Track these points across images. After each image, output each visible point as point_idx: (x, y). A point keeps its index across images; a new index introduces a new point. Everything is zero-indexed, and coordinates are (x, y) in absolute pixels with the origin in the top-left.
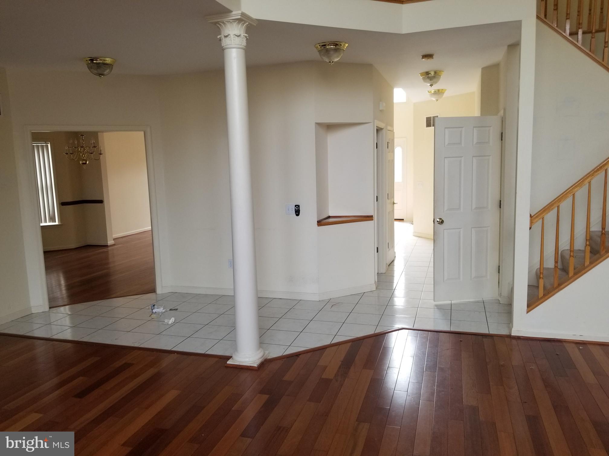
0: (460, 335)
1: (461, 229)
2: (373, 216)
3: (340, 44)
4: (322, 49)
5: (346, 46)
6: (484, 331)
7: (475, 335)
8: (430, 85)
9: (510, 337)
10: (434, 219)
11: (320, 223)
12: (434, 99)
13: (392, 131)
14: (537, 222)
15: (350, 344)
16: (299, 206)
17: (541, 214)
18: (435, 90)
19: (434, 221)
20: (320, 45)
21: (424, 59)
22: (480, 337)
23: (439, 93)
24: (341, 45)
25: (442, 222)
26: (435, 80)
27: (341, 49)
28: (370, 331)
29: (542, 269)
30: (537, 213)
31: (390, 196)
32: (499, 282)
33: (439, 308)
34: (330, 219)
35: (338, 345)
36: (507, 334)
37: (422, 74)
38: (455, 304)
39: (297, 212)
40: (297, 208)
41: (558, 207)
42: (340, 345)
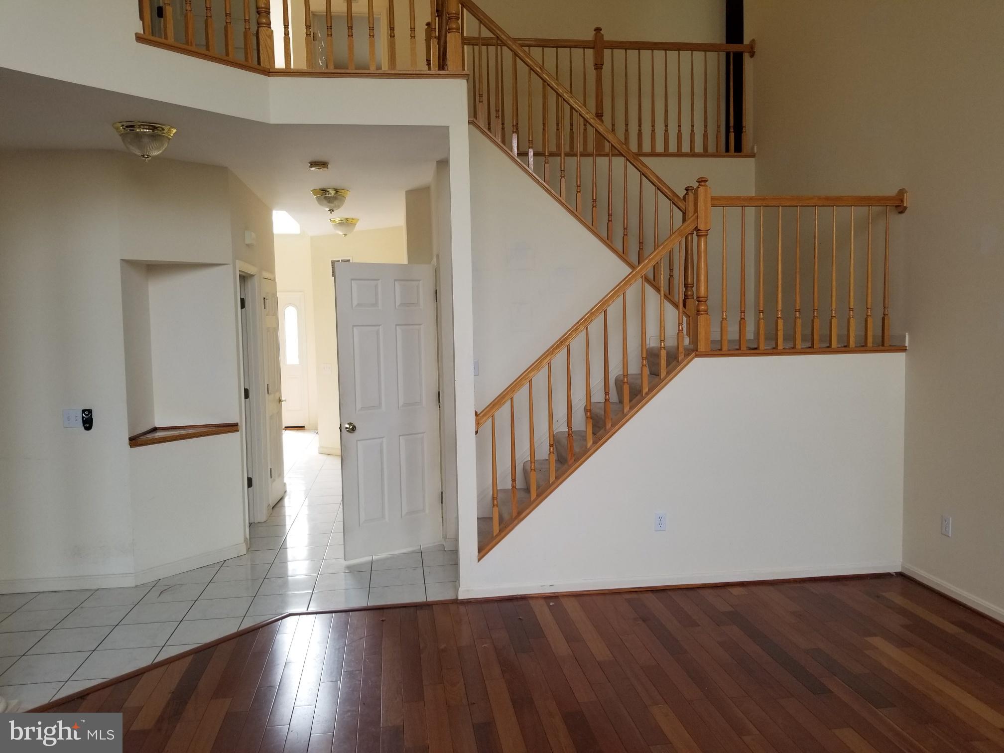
0: (381, 611)
1: (384, 439)
2: (238, 423)
3: (161, 128)
4: (127, 133)
5: (174, 132)
6: (419, 598)
7: (405, 607)
8: (330, 210)
9: (456, 602)
10: (341, 425)
11: (135, 441)
12: (341, 233)
13: (273, 280)
14: (485, 422)
15: (190, 658)
16: (90, 411)
17: (489, 411)
18: (342, 219)
19: (340, 428)
20: (123, 125)
21: (313, 169)
22: (412, 609)
23: (347, 223)
24: (163, 130)
25: (353, 429)
26: (336, 203)
27: (163, 136)
28: (230, 628)
29: (495, 491)
30: (483, 411)
31: (274, 388)
32: (442, 517)
33: (353, 570)
34: (156, 432)
35: (168, 663)
36: (453, 598)
37: (315, 192)
38: (377, 561)
39: (88, 423)
40: (85, 414)
41: (512, 399)
42: (171, 662)
